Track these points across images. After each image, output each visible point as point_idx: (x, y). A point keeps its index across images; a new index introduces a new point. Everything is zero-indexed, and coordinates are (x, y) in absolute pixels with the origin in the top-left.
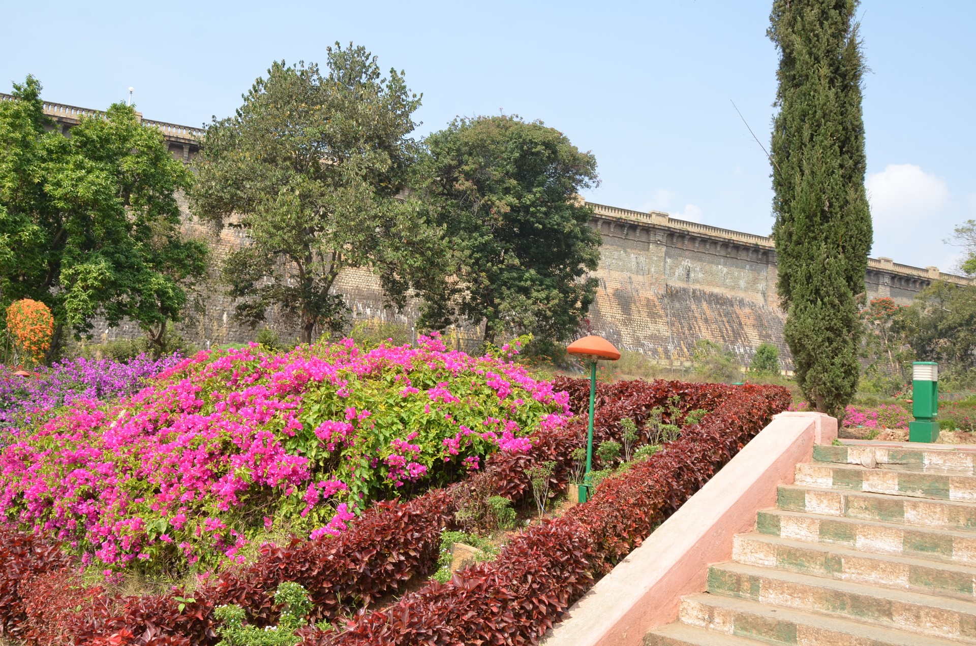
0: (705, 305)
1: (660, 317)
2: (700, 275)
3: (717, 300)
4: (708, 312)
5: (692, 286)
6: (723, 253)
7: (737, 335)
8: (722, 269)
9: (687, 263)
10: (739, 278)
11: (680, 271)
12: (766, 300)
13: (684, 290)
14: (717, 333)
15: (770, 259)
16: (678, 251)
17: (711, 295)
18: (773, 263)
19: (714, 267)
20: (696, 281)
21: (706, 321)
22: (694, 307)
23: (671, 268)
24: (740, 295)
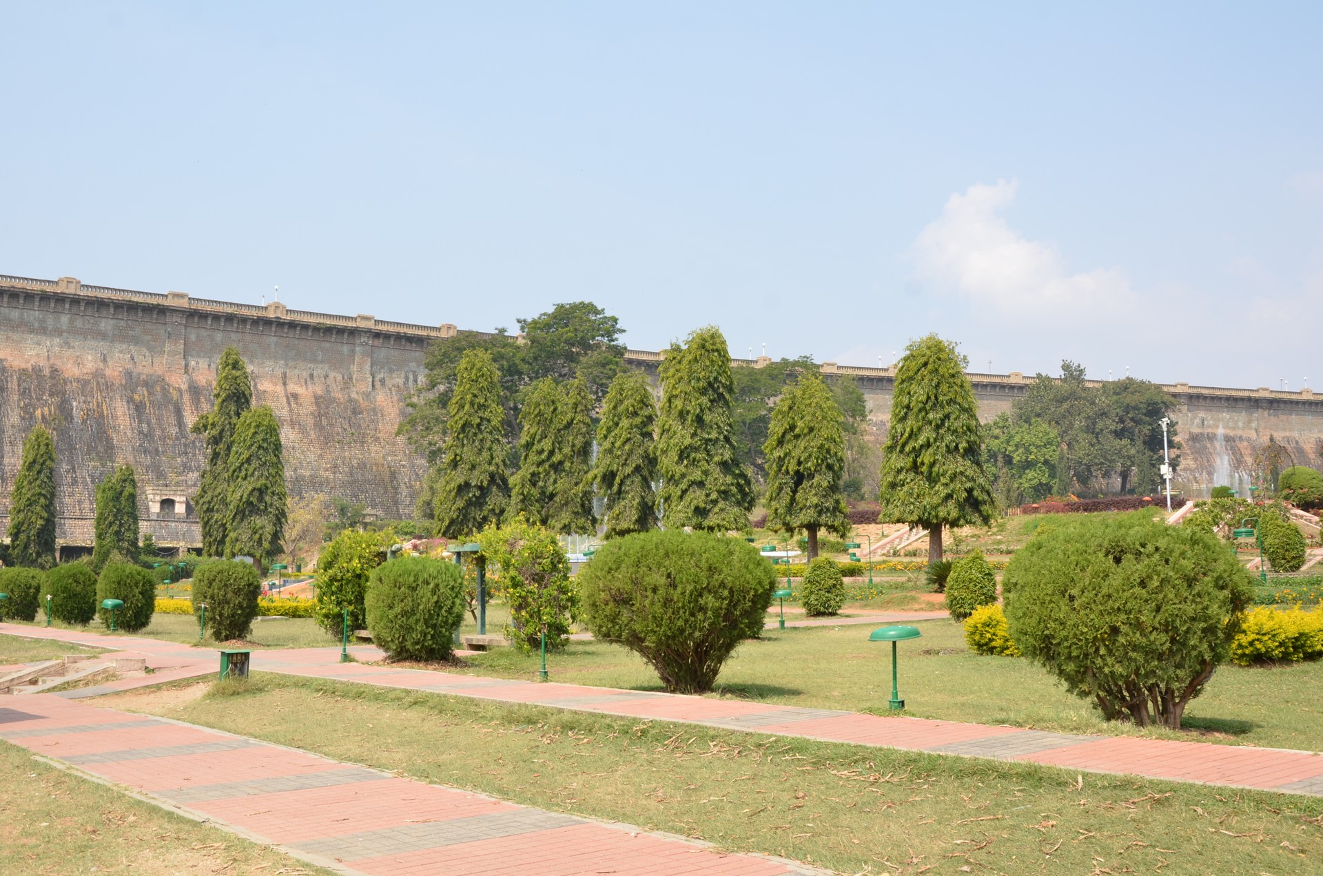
1: (1188, 455)
2: (1211, 422)
5: (1206, 431)
7: (1240, 462)
8: (1225, 415)
9: (1202, 414)
10: (1238, 421)
11: (1197, 421)
12: (1258, 435)
13: (1201, 434)
15: (1260, 404)
16: (1195, 408)
18: (1262, 408)
19: (1220, 415)
20: (1209, 427)
22: (1209, 445)
23: (1191, 420)
24: (1240, 433)
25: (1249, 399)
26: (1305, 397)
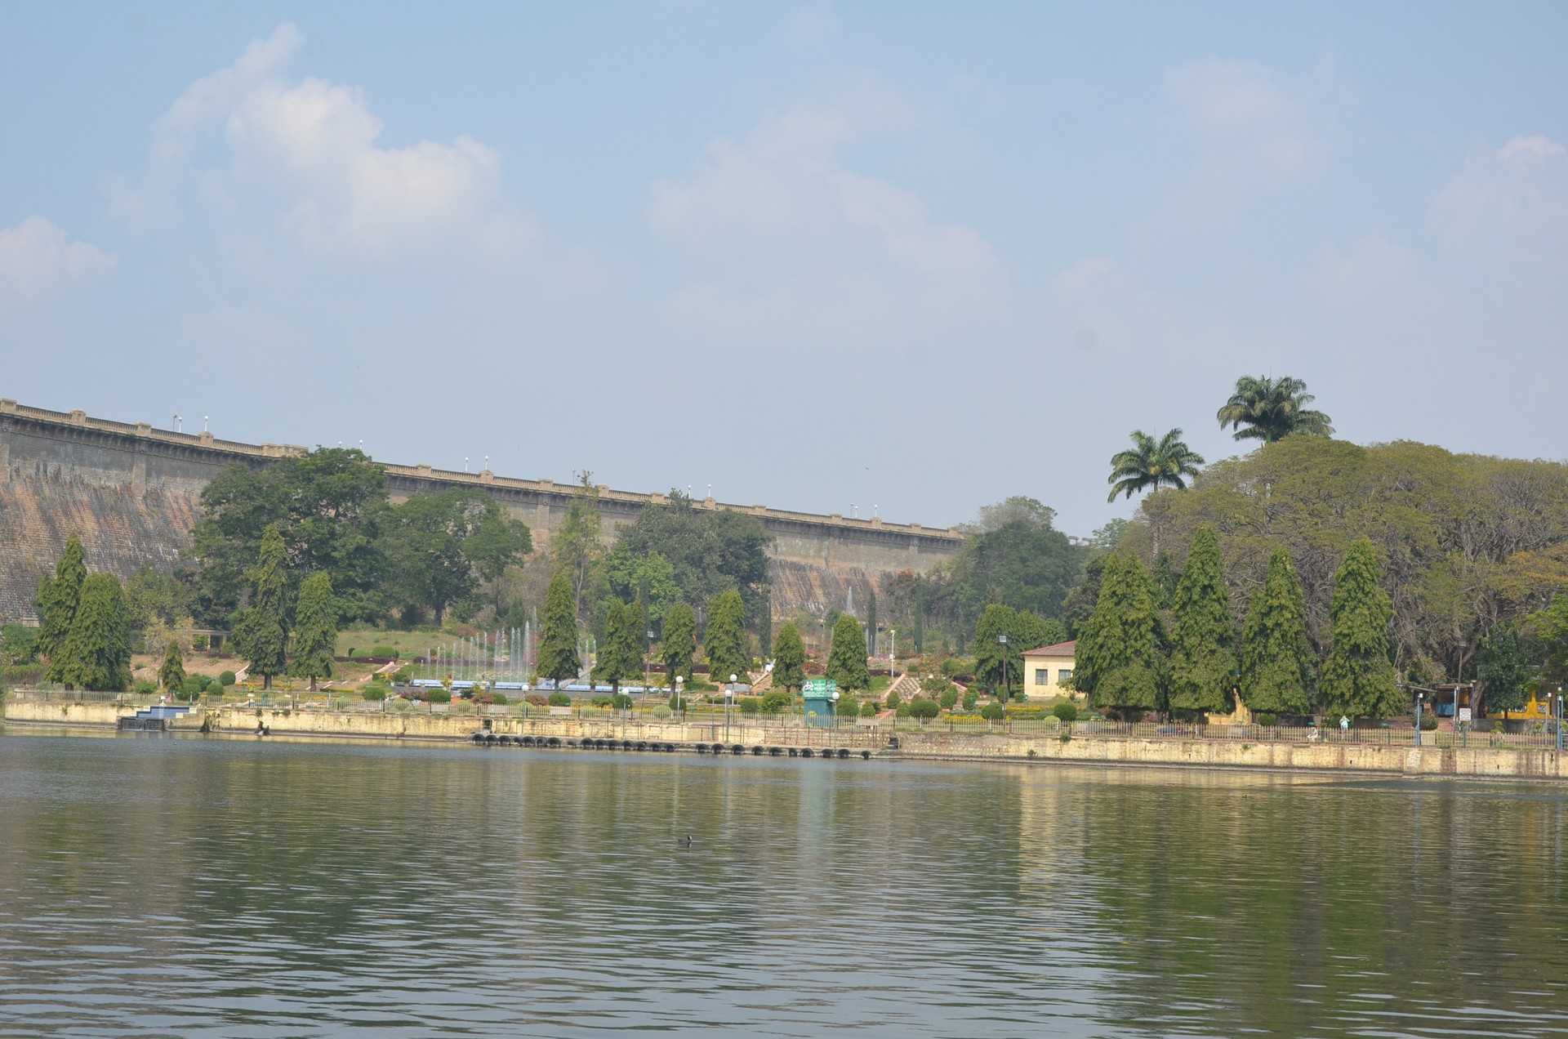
0: (787, 571)
2: (784, 549)
3: (795, 567)
4: (790, 577)
5: (779, 557)
6: (799, 530)
7: (810, 594)
8: (798, 542)
9: (776, 540)
10: (809, 548)
12: (827, 564)
14: (797, 593)
15: (831, 532)
16: (771, 532)
17: (792, 563)
18: (833, 536)
19: (793, 542)
20: (782, 553)
21: (789, 584)
22: (781, 574)
24: (810, 561)
25: (822, 526)
26: (874, 526)
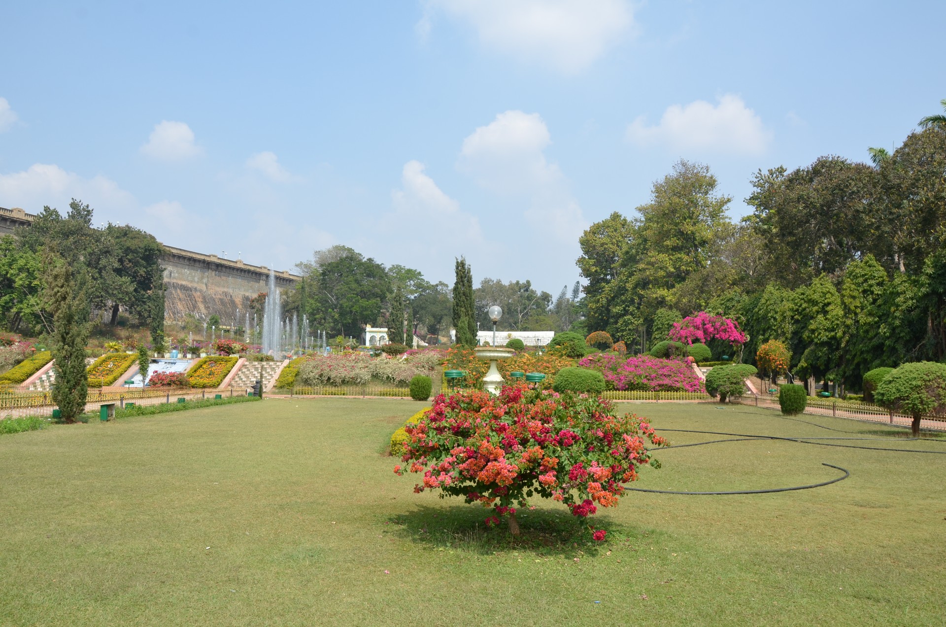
0: (179, 291)
2: (176, 275)
3: (184, 288)
4: (180, 295)
5: (173, 281)
6: (188, 263)
7: (195, 307)
8: (187, 271)
9: (170, 268)
10: (195, 276)
12: (207, 288)
13: (169, 283)
14: (185, 306)
15: (210, 266)
16: (166, 262)
17: (182, 285)
18: (211, 269)
19: (183, 270)
20: (174, 278)
24: (195, 285)
25: (204, 261)
26: (239, 265)
